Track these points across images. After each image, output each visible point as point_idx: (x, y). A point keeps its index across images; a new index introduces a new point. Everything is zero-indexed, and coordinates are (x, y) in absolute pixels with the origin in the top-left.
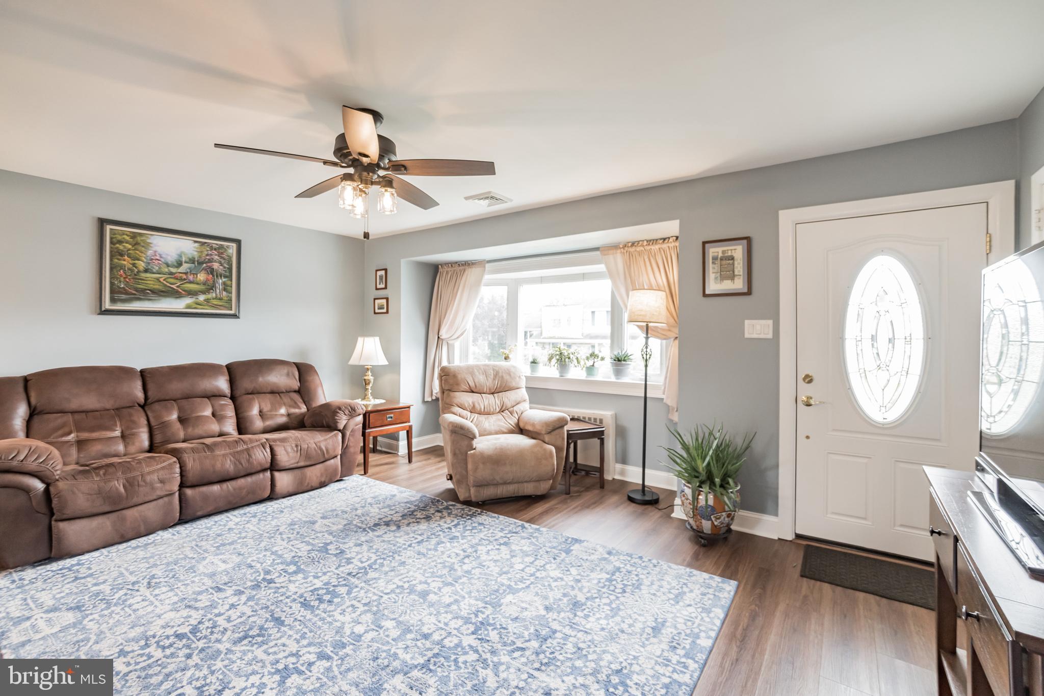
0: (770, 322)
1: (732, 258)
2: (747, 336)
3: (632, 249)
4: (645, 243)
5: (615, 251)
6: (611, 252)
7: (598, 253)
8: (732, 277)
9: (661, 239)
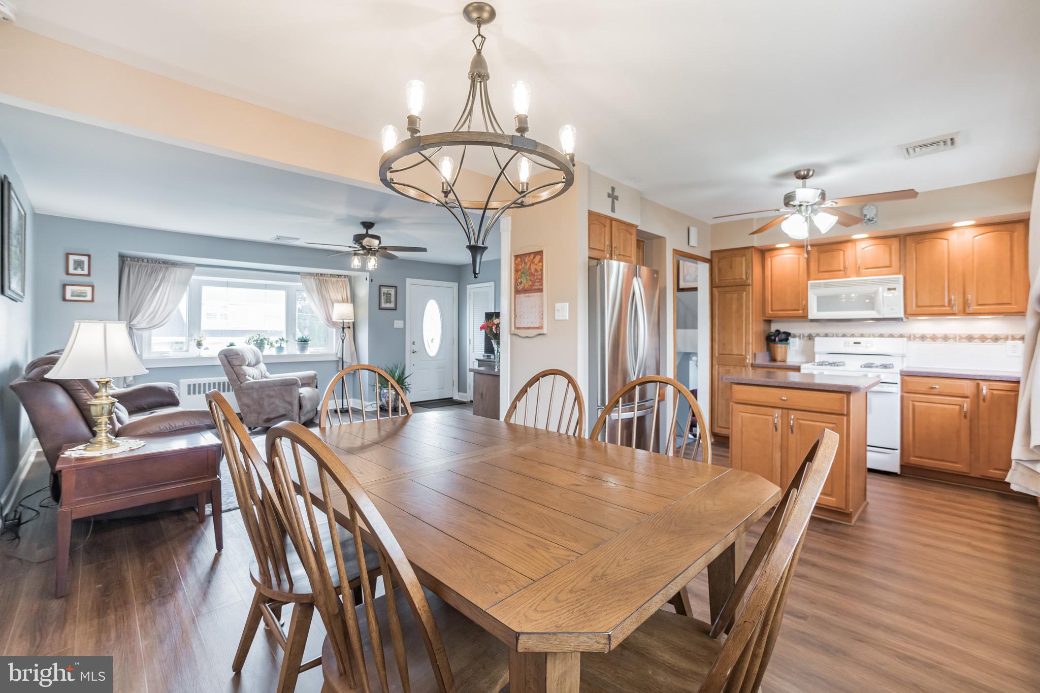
0: (402, 322)
1: (390, 294)
2: (395, 327)
3: (321, 278)
4: (329, 276)
5: (310, 277)
6: (308, 277)
7: (299, 276)
8: (390, 302)
9: (337, 275)
